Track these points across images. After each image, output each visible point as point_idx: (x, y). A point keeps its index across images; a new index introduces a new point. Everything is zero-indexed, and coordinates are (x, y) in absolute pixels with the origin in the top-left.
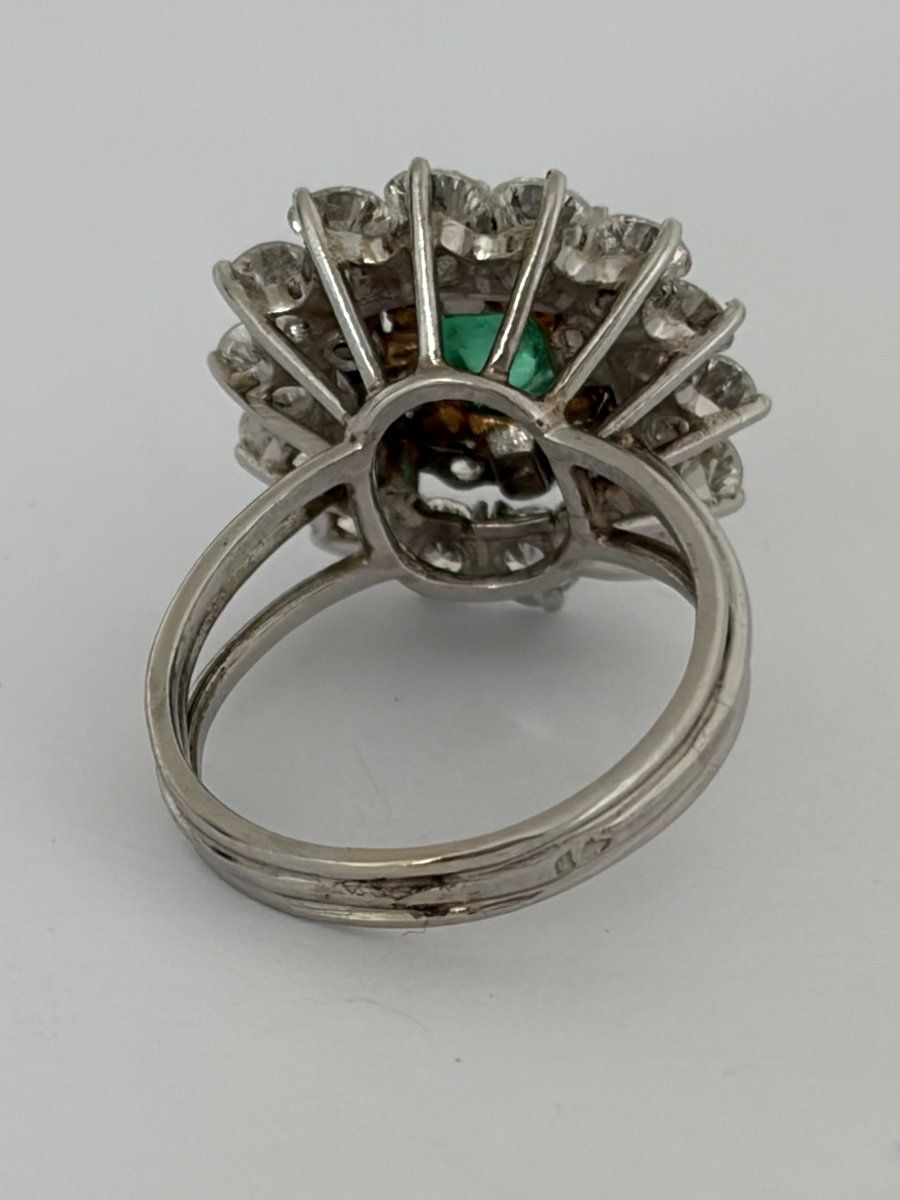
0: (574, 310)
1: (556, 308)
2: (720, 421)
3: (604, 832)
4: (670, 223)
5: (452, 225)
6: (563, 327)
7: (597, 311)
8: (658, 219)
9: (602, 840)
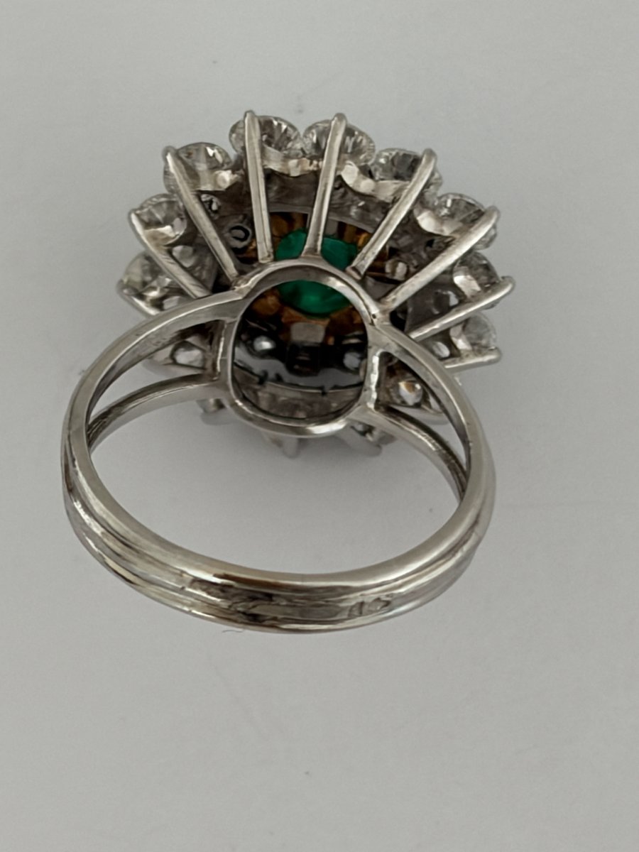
0: (409, 249)
1: (398, 244)
2: (471, 356)
3: (388, 596)
4: (494, 209)
5: (350, 164)
6: (397, 258)
7: (424, 255)
8: (486, 204)
9: (384, 601)
